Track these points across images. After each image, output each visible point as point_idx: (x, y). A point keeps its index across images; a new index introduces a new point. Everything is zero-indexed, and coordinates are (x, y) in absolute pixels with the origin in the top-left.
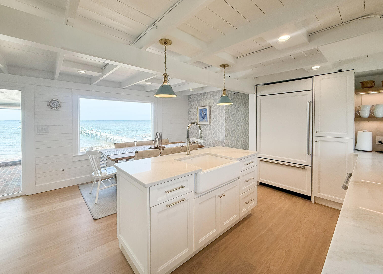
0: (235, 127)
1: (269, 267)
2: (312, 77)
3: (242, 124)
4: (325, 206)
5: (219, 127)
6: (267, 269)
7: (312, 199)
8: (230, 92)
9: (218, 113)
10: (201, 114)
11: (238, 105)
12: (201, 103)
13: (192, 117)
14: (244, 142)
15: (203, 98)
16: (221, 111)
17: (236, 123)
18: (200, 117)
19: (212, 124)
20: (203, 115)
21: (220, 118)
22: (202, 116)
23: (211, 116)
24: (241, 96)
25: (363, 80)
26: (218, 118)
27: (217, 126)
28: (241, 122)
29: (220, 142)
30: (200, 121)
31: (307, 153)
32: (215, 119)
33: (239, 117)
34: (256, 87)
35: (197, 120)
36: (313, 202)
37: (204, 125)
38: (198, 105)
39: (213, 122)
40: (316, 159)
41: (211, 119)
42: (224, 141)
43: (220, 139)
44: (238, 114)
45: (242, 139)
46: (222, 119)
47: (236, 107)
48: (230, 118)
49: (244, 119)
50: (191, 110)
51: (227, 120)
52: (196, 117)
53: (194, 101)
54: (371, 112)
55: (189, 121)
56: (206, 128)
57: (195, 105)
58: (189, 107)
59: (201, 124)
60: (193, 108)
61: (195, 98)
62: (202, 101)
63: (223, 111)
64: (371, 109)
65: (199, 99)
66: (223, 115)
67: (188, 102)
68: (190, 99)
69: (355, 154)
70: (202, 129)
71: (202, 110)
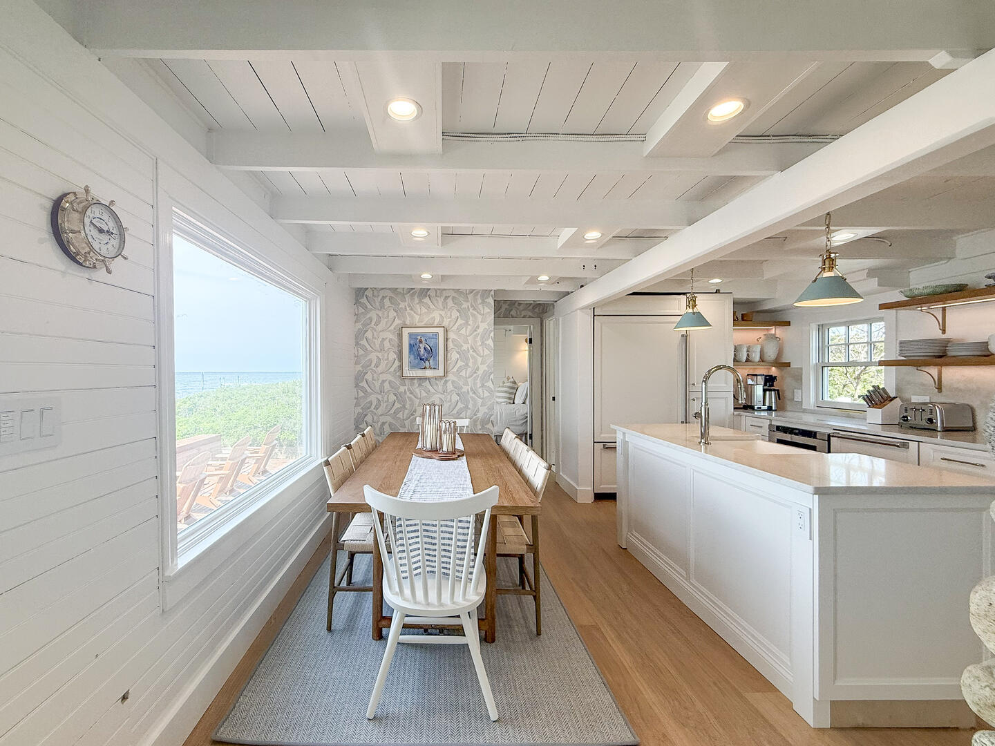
5: (475, 384)
10: (416, 347)
12: (411, 316)
13: (373, 356)
15: (417, 304)
16: (483, 342)
18: (412, 357)
19: (451, 377)
20: (422, 350)
21: (480, 359)
22: (419, 355)
23: (449, 355)
26: (471, 361)
27: (470, 380)
29: (478, 423)
30: (411, 368)
32: (460, 363)
37: (422, 381)
38: (397, 322)
39: (455, 369)
41: (450, 362)
43: (480, 415)
46: (484, 364)
50: (369, 334)
53: (382, 307)
54: (748, 355)
55: (358, 370)
56: (430, 388)
57: (383, 322)
58: (359, 326)
59: (412, 378)
60: (380, 328)
61: (387, 301)
62: (415, 312)
63: (487, 342)
64: (748, 351)
65: (402, 305)
66: (486, 352)
67: (356, 310)
68: (364, 300)
69: (736, 413)
70: (417, 390)
71: (419, 338)
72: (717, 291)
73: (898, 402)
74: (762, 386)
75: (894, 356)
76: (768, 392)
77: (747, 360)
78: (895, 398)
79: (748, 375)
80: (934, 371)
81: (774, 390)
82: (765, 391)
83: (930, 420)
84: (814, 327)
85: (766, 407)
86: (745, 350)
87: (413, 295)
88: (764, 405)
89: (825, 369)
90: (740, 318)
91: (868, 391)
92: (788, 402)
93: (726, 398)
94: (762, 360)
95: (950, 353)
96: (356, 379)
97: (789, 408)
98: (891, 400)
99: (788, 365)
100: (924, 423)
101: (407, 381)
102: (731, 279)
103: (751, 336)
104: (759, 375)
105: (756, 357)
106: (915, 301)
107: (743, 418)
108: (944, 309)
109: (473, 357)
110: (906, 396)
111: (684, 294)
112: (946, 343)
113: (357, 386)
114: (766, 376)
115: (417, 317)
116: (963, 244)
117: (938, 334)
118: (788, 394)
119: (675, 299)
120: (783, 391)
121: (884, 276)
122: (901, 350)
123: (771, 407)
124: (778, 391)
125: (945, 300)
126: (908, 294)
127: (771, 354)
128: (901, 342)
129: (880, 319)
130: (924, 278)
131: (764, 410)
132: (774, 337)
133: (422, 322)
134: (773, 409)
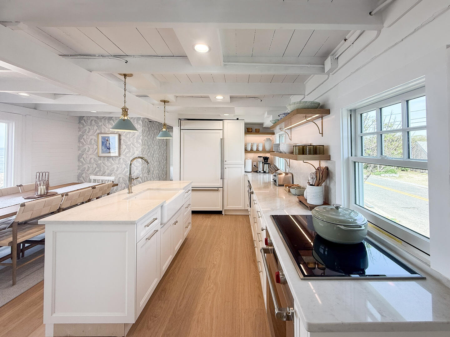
0: (151, 159)
1: (214, 263)
2: (223, 120)
3: (157, 155)
4: (231, 215)
6: (213, 265)
7: (223, 213)
8: (147, 121)
9: (132, 143)
10: (105, 143)
11: (154, 135)
12: (104, 129)
13: (86, 147)
14: (159, 175)
15: (107, 123)
16: (137, 141)
17: (152, 154)
18: (103, 147)
19: (122, 156)
20: (107, 144)
21: (135, 149)
22: (106, 147)
23: (121, 147)
24: (156, 125)
25: (248, 126)
26: (131, 149)
28: (156, 153)
30: (103, 152)
31: (220, 177)
32: (127, 150)
33: (155, 148)
34: (180, 120)
35: (97, 151)
36: (224, 215)
37: (109, 158)
38: (98, 131)
39: (124, 153)
40: (225, 181)
41: (121, 150)
42: (141, 176)
44: (154, 145)
45: (157, 172)
46: (138, 151)
47: (152, 137)
48: (147, 149)
49: (159, 150)
50: (85, 137)
51: (143, 152)
52: (95, 147)
53: (91, 124)
55: (79, 153)
56: (113, 162)
57: (92, 131)
58: (80, 133)
59: (104, 157)
60: (90, 134)
61: (93, 122)
62: (106, 127)
63: (139, 141)
64: (257, 146)
65: (100, 124)
66: (139, 145)
67: (79, 126)
68: (83, 121)
69: (245, 174)
70: (107, 163)
71: (107, 139)
74: (262, 162)
76: (265, 165)
79: (258, 157)
81: (268, 164)
83: (275, 181)
87: (105, 119)
93: (241, 167)
94: (264, 150)
96: (79, 157)
101: (102, 159)
104: (262, 157)
105: (260, 148)
108: (291, 129)
109: (133, 148)
113: (79, 160)
114: (264, 157)
115: (107, 129)
124: (270, 164)
131: (262, 173)
133: (109, 131)
134: (266, 172)
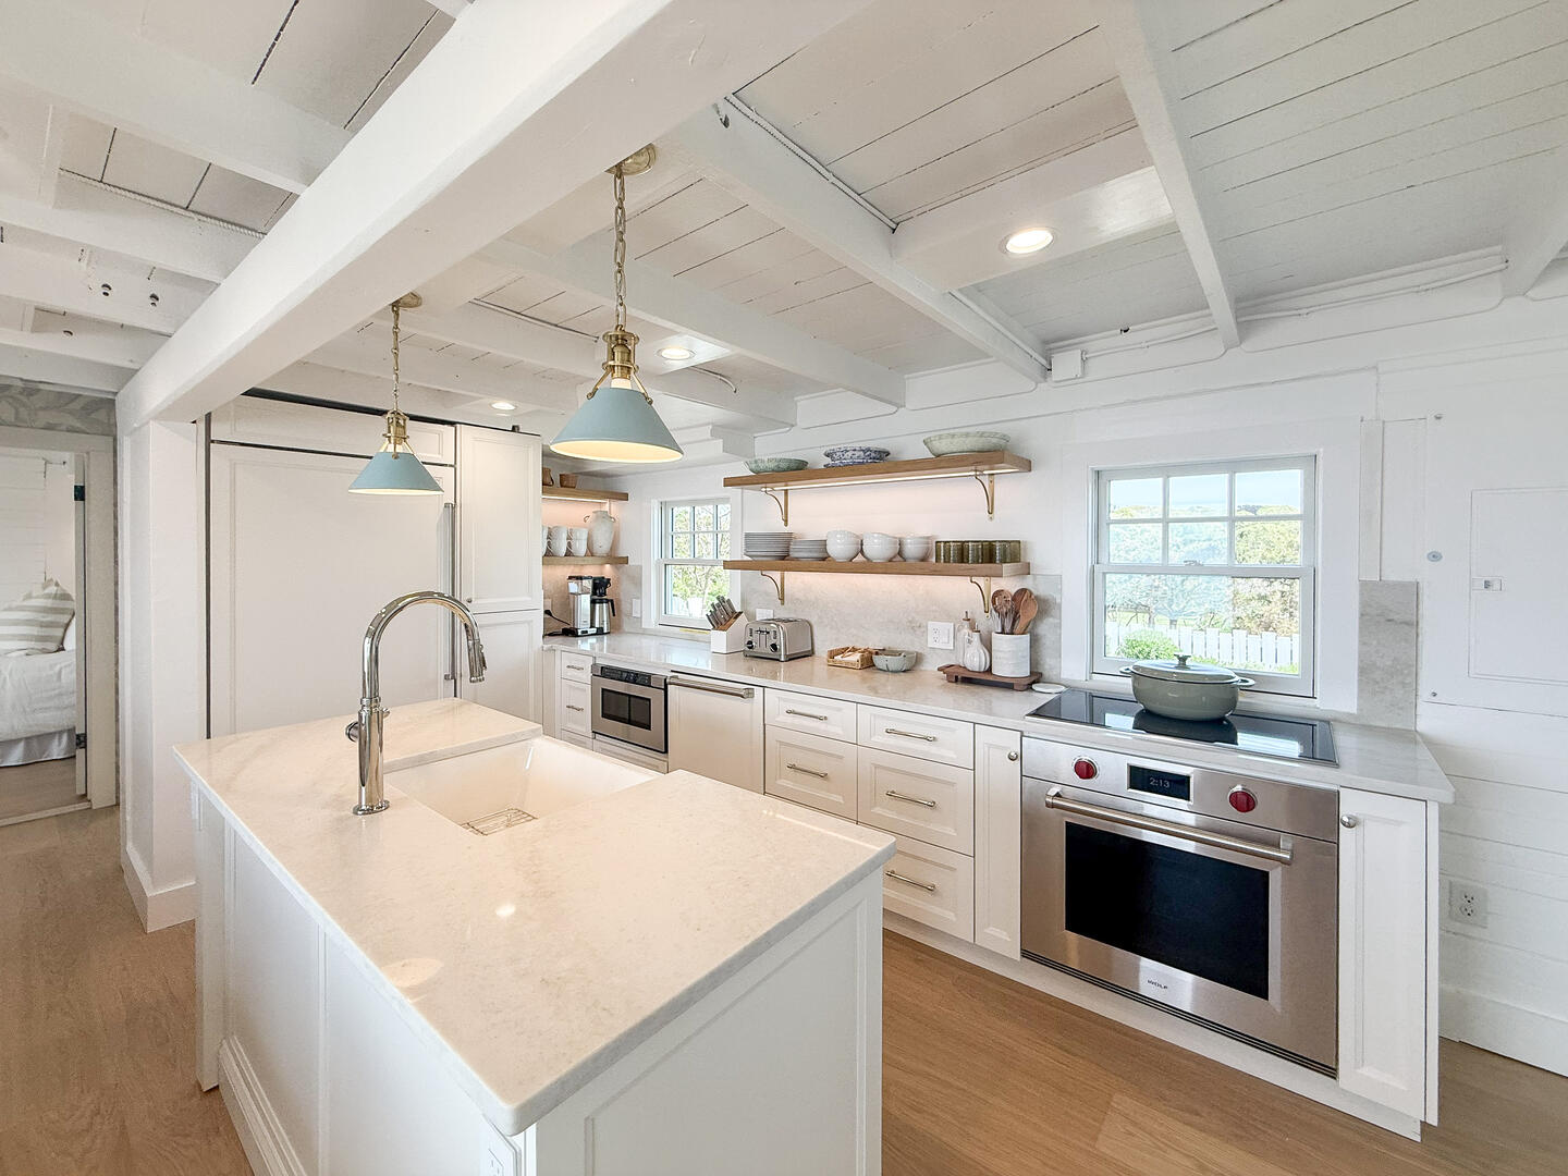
31: (445, 669)
54: (569, 544)
64: (569, 538)
69: (546, 647)
72: (515, 429)
73: (742, 620)
74: (588, 596)
75: (739, 556)
76: (597, 605)
77: (569, 554)
78: (741, 613)
79: (570, 578)
80: (777, 575)
81: (607, 601)
82: (593, 602)
83: (774, 646)
84: (655, 505)
85: (594, 631)
86: (564, 536)
88: (591, 627)
89: (669, 567)
90: (557, 480)
91: (713, 605)
92: (625, 619)
93: (529, 622)
94: (590, 552)
95: (793, 554)
97: (626, 627)
98: (736, 618)
99: (625, 560)
100: (768, 651)
102: (531, 408)
103: (573, 513)
104: (586, 578)
105: (581, 548)
106: (761, 478)
107: (558, 653)
108: (786, 491)
110: (750, 609)
111: (452, 424)
112: (788, 539)
114: (595, 579)
116: (807, 408)
117: (780, 528)
118: (625, 607)
119: (431, 432)
120: (619, 601)
121: (732, 436)
122: (747, 545)
123: (602, 628)
124: (612, 601)
125: (786, 481)
126: (753, 466)
127: (602, 545)
128: (747, 535)
129: (725, 500)
130: (772, 448)
131: (592, 635)
132: (606, 516)
134: (605, 631)
